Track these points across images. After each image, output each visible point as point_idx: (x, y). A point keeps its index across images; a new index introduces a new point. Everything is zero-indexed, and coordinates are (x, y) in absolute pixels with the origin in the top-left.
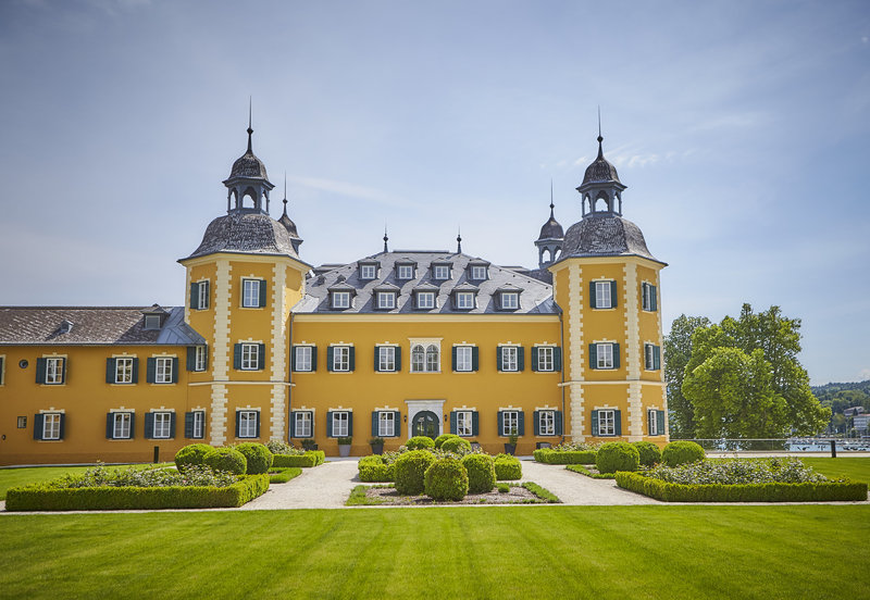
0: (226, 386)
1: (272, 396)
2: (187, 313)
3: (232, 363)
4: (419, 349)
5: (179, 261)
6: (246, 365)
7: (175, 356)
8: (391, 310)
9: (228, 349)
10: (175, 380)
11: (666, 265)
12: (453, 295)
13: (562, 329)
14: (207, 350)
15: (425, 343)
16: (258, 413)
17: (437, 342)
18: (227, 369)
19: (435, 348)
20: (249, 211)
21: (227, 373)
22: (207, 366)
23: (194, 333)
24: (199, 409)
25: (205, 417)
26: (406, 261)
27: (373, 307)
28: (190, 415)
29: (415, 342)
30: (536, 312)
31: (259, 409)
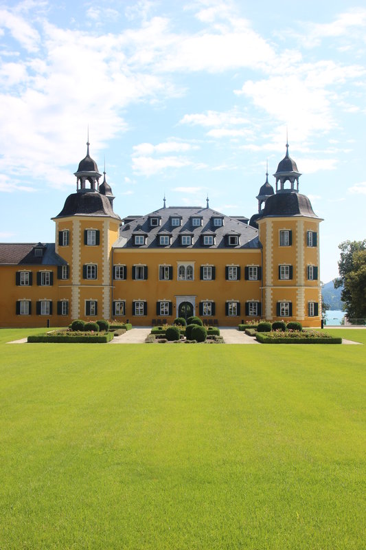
0: (79, 288)
1: (103, 293)
2: (57, 247)
3: (82, 276)
4: (182, 267)
5: (52, 219)
6: (89, 277)
7: (51, 271)
8: (166, 246)
9: (80, 268)
10: (52, 284)
11: (323, 220)
12: (201, 237)
13: (262, 257)
14: (68, 268)
15: (186, 265)
16: (96, 302)
17: (192, 264)
18: (80, 278)
19: (191, 267)
20: (88, 190)
21: (80, 281)
22: (68, 276)
23: (61, 259)
24: (65, 300)
25: (68, 304)
26: (176, 216)
27: (156, 244)
28: (60, 303)
29: (180, 264)
30: (248, 246)
31: (96, 300)
